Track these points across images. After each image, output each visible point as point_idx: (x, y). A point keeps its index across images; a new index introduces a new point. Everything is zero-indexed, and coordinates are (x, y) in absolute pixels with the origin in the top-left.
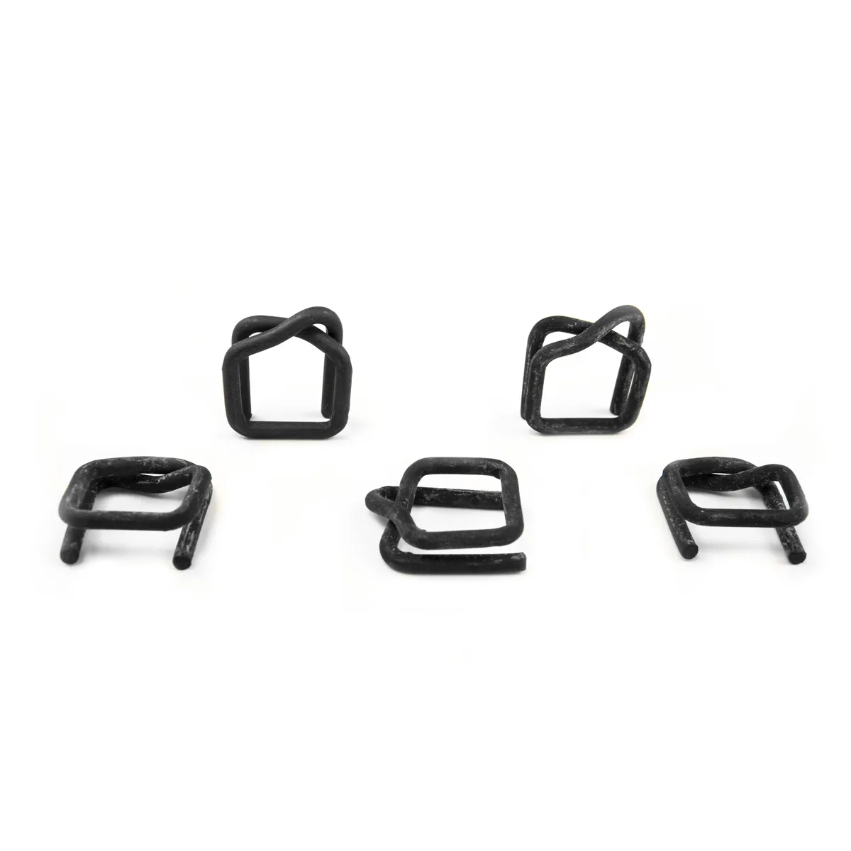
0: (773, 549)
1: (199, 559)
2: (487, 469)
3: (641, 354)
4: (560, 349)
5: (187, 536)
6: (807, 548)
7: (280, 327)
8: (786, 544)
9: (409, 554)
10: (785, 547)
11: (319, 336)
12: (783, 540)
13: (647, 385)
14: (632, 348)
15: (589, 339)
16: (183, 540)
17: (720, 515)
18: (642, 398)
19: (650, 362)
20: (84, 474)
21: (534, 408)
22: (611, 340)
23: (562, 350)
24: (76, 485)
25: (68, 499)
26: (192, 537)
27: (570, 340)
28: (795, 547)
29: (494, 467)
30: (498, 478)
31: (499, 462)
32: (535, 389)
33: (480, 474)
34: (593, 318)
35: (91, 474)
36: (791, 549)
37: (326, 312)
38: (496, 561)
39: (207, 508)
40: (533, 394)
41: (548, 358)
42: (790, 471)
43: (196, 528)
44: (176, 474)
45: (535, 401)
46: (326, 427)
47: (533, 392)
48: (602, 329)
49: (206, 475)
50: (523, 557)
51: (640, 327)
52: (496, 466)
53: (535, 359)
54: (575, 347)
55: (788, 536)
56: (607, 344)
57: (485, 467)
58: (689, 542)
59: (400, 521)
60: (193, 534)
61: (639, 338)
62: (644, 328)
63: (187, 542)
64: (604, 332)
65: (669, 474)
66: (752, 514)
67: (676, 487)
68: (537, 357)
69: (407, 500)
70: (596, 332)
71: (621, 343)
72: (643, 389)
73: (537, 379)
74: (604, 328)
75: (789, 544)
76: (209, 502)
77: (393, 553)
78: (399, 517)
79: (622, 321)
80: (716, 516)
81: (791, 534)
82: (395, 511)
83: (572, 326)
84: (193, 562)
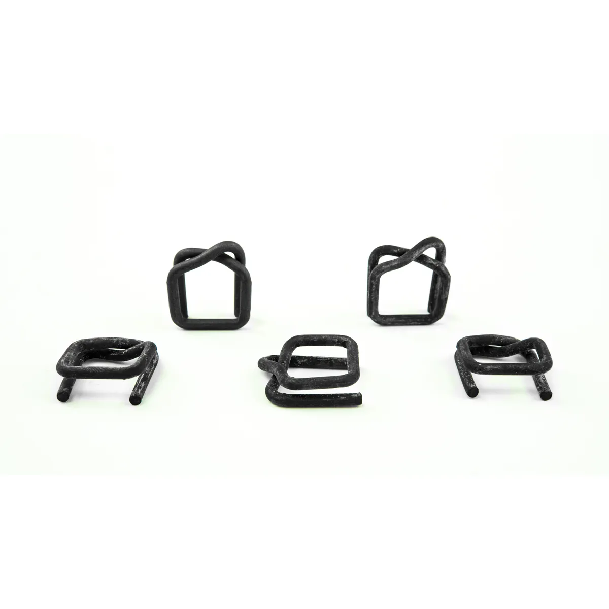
0: (531, 391)
1: (147, 399)
2: (338, 341)
3: (443, 269)
4: (388, 266)
5: (140, 384)
6: (552, 390)
7: (204, 254)
8: (539, 387)
9: (284, 394)
10: (538, 390)
11: (229, 261)
12: (537, 385)
13: (448, 290)
14: (437, 265)
15: (408, 259)
16: (137, 386)
17: (492, 367)
18: (446, 299)
19: (449, 274)
20: (75, 347)
21: (374, 307)
22: (422, 260)
23: (391, 267)
24: (68, 353)
25: (63, 360)
26: (143, 385)
27: (395, 260)
28: (544, 389)
29: (342, 340)
30: (346, 348)
31: (346, 337)
32: (373, 293)
33: (333, 345)
34: (409, 246)
35: (79, 347)
36: (542, 390)
37: (234, 245)
38: (342, 398)
39: (154, 369)
40: (372, 297)
41: (381, 272)
42: (542, 341)
43: (146, 380)
44: (134, 348)
45: (374, 302)
46: (236, 322)
47: (372, 296)
48: (415, 252)
49: (153, 347)
50: (359, 395)
51: (442, 251)
52: (344, 339)
53: (372, 274)
54: (398, 264)
55: (540, 383)
56: (420, 263)
57: (337, 340)
58: (472, 386)
59: (278, 373)
60: (143, 384)
61: (442, 260)
62: (445, 252)
63: (139, 388)
64: (417, 254)
65: (460, 344)
66: (514, 366)
67: (464, 351)
68: (374, 272)
69: (285, 362)
70: (412, 254)
71: (430, 262)
72: (446, 293)
73: (374, 287)
74: (417, 252)
75: (541, 388)
76: (156, 366)
77: (273, 393)
78: (278, 370)
79: (429, 247)
80: (489, 367)
81: (542, 381)
82: (276, 367)
83: (396, 251)
84: (142, 400)
